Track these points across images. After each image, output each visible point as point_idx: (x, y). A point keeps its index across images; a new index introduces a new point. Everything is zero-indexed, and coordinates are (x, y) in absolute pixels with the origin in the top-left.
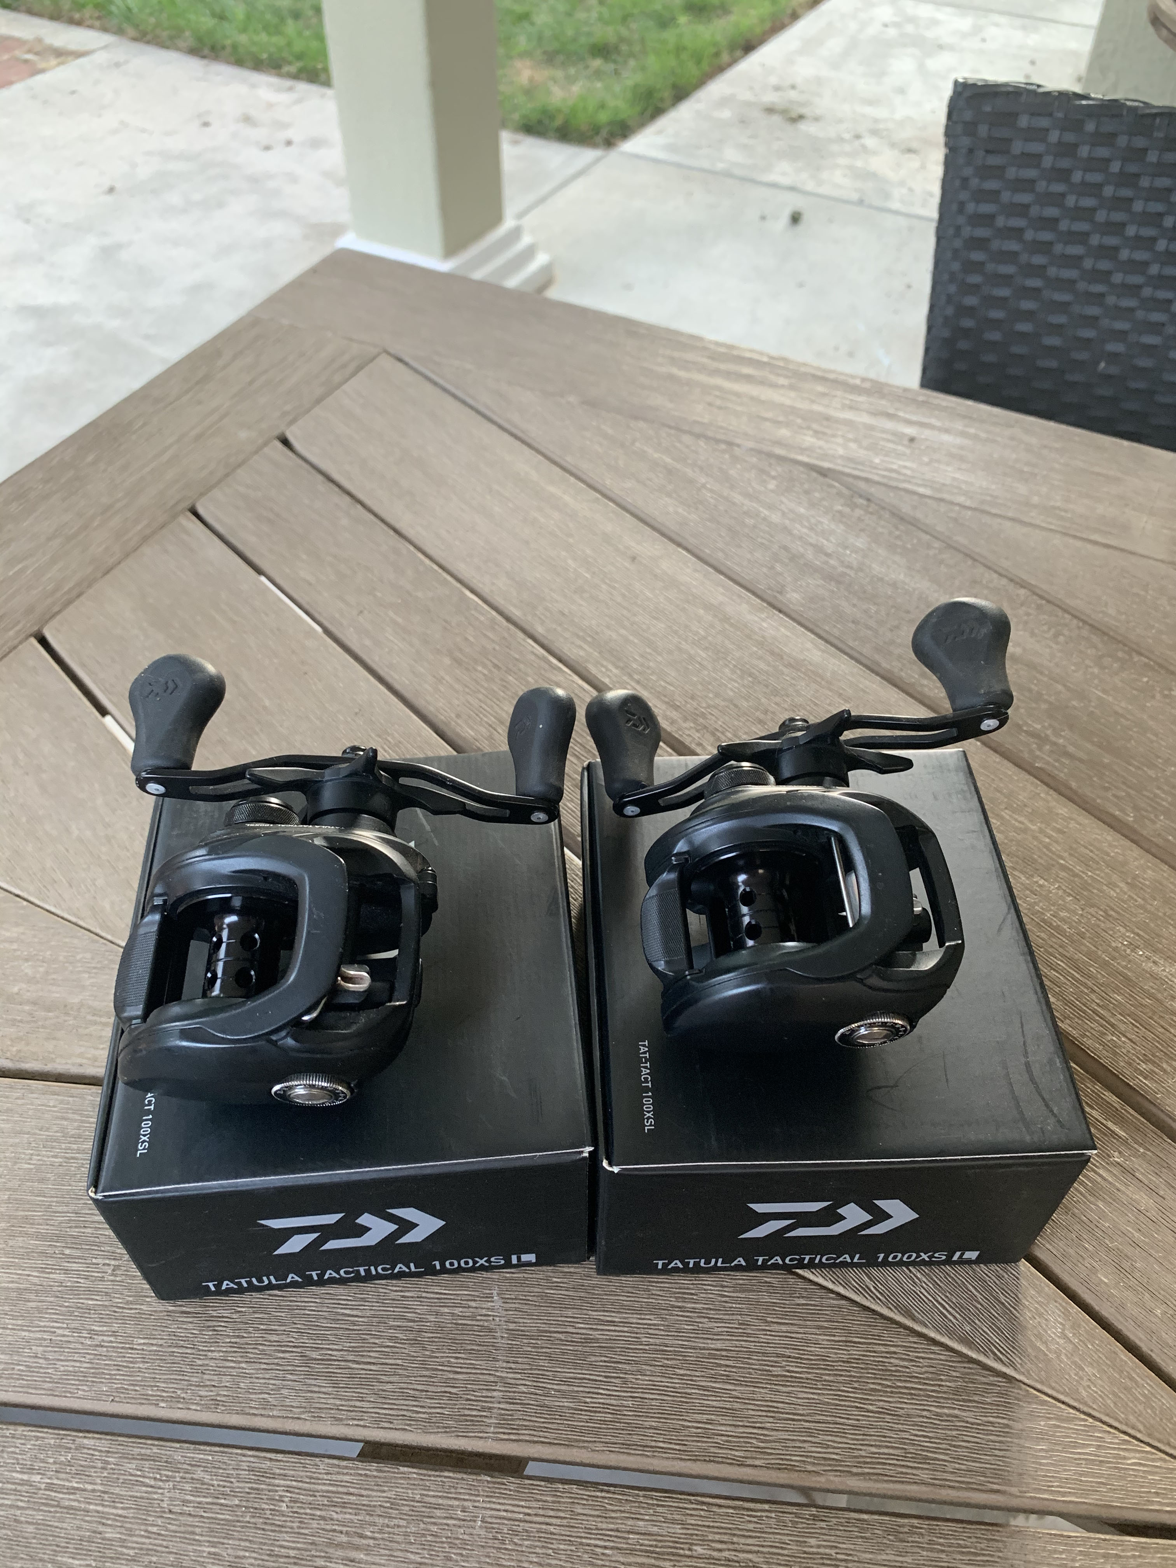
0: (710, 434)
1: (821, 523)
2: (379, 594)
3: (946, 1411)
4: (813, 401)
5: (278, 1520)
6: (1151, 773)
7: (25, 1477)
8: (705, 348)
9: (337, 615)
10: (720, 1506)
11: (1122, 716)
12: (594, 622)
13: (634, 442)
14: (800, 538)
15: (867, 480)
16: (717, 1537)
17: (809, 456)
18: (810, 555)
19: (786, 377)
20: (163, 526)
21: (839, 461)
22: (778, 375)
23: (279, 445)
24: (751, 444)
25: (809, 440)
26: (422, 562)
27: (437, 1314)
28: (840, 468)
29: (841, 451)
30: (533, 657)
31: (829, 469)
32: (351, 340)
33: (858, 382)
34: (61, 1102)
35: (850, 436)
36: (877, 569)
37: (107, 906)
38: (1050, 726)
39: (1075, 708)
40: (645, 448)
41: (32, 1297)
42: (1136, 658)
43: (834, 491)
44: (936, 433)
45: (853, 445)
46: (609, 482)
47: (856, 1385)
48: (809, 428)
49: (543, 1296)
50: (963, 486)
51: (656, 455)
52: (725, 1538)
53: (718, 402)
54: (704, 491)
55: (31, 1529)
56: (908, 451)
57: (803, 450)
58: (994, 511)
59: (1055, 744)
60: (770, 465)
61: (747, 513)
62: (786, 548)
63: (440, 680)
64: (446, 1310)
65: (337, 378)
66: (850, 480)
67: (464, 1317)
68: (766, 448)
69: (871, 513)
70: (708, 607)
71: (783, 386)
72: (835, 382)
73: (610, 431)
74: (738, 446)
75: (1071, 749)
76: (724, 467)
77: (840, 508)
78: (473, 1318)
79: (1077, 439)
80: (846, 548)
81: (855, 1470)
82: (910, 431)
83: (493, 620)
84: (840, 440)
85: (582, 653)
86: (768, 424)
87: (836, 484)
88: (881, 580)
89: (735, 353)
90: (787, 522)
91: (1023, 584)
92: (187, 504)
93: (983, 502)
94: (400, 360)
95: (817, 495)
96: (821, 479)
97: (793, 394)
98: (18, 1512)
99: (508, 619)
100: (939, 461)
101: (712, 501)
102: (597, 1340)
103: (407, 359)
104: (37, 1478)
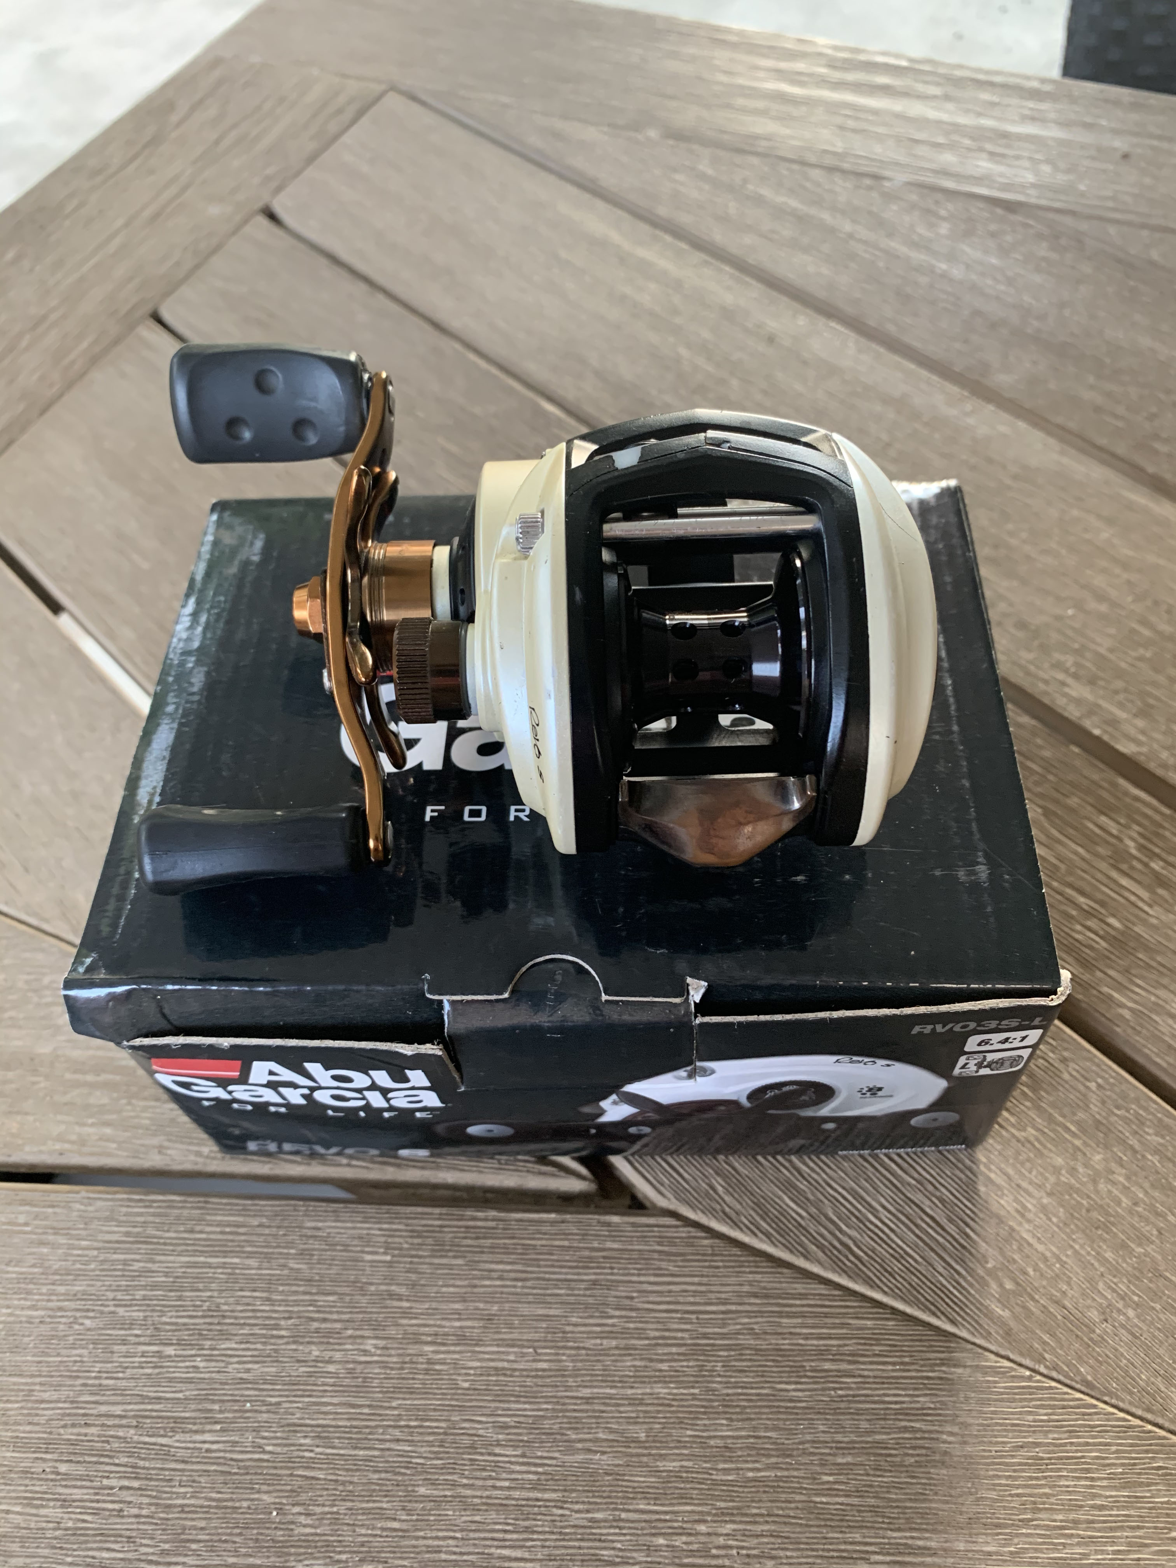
0: (846, 166)
1: (1022, 275)
4: (980, 115)
8: (820, 54)
13: (745, 183)
14: (996, 297)
17: (989, 187)
18: (1014, 319)
19: (938, 84)
20: (117, 341)
22: (926, 83)
23: (263, 221)
24: (905, 176)
25: (983, 165)
26: (476, 365)
28: (1033, 201)
29: (1030, 178)
31: (1018, 203)
32: (345, 76)
33: (1035, 84)
35: (1039, 156)
36: (1112, 333)
40: (762, 191)
43: (1031, 231)
45: (1045, 169)
46: (719, 238)
48: (981, 150)
51: (779, 200)
54: (853, 243)
56: (1122, 172)
57: (979, 180)
60: (937, 202)
61: (917, 269)
62: (979, 313)
65: (333, 127)
66: (1051, 215)
68: (928, 181)
69: (1089, 259)
71: (935, 97)
72: (1004, 86)
73: (710, 171)
74: (888, 179)
76: (875, 208)
77: (1044, 254)
82: (1120, 144)
84: (1025, 163)
86: (923, 148)
87: (1033, 222)
88: (1121, 348)
89: (862, 57)
90: (975, 277)
92: (148, 308)
94: (414, 98)
95: (1009, 238)
96: (1010, 216)
97: (950, 106)
101: (866, 255)
103: (423, 96)
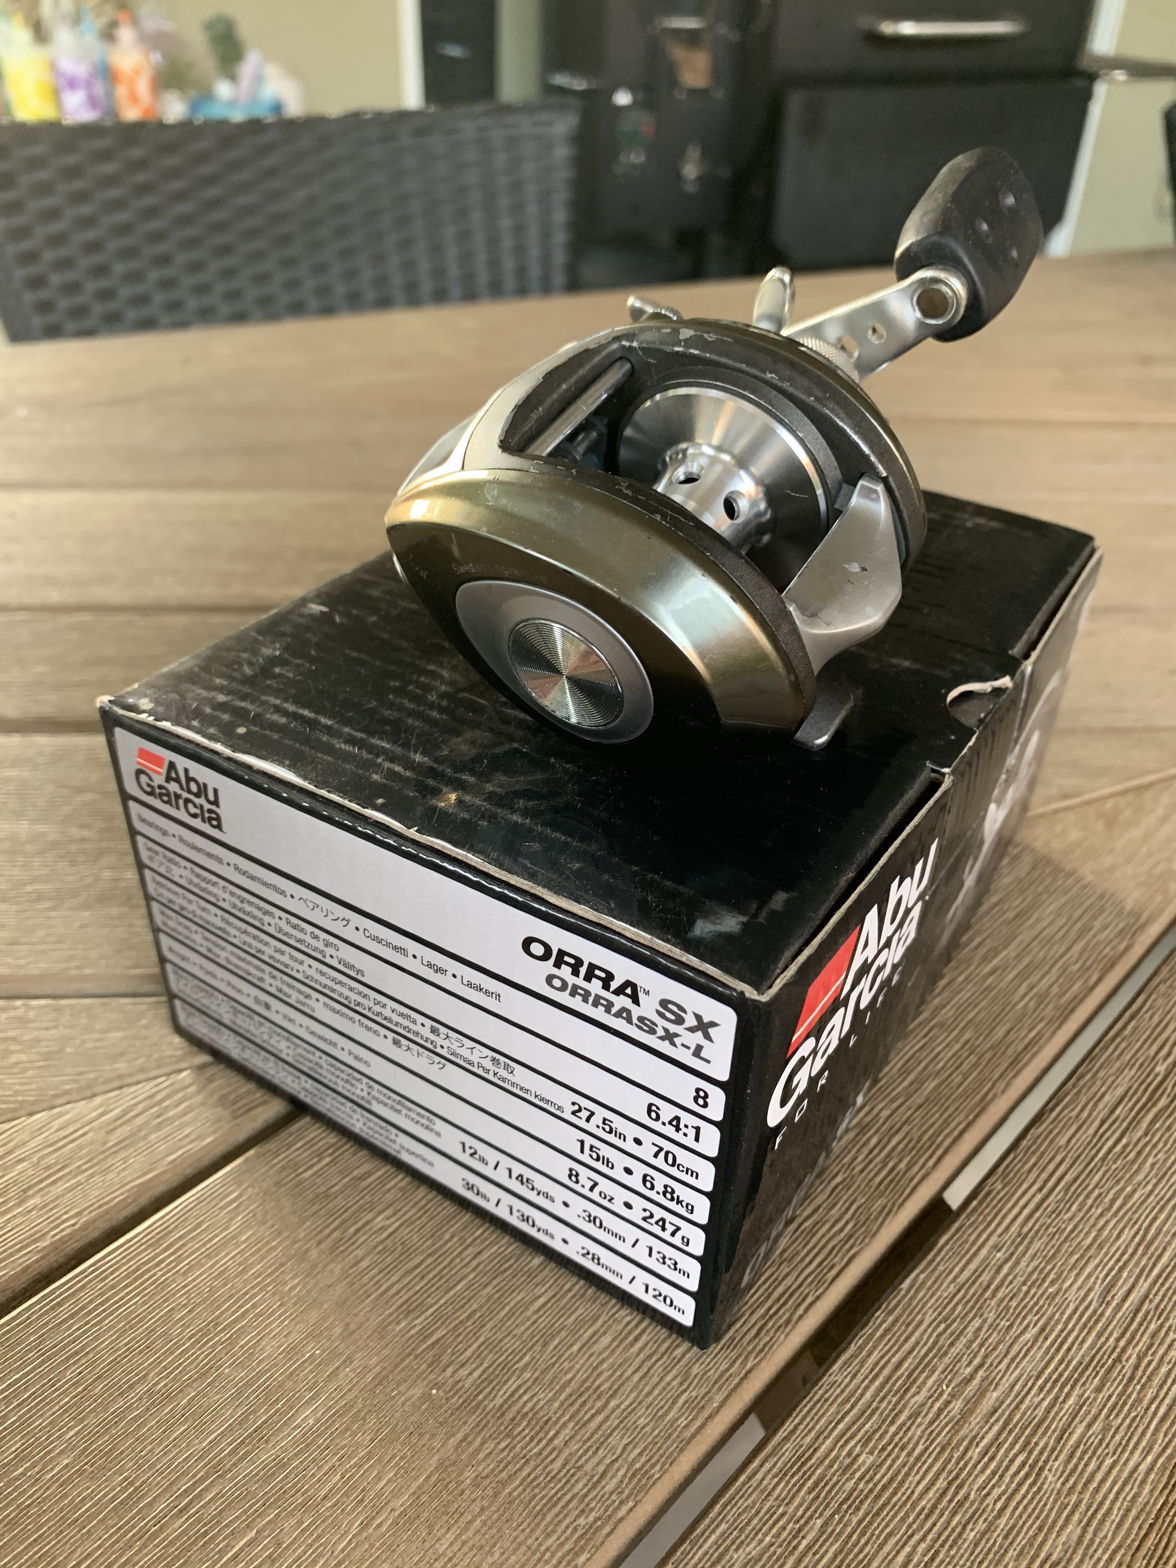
5: (882, 1477)
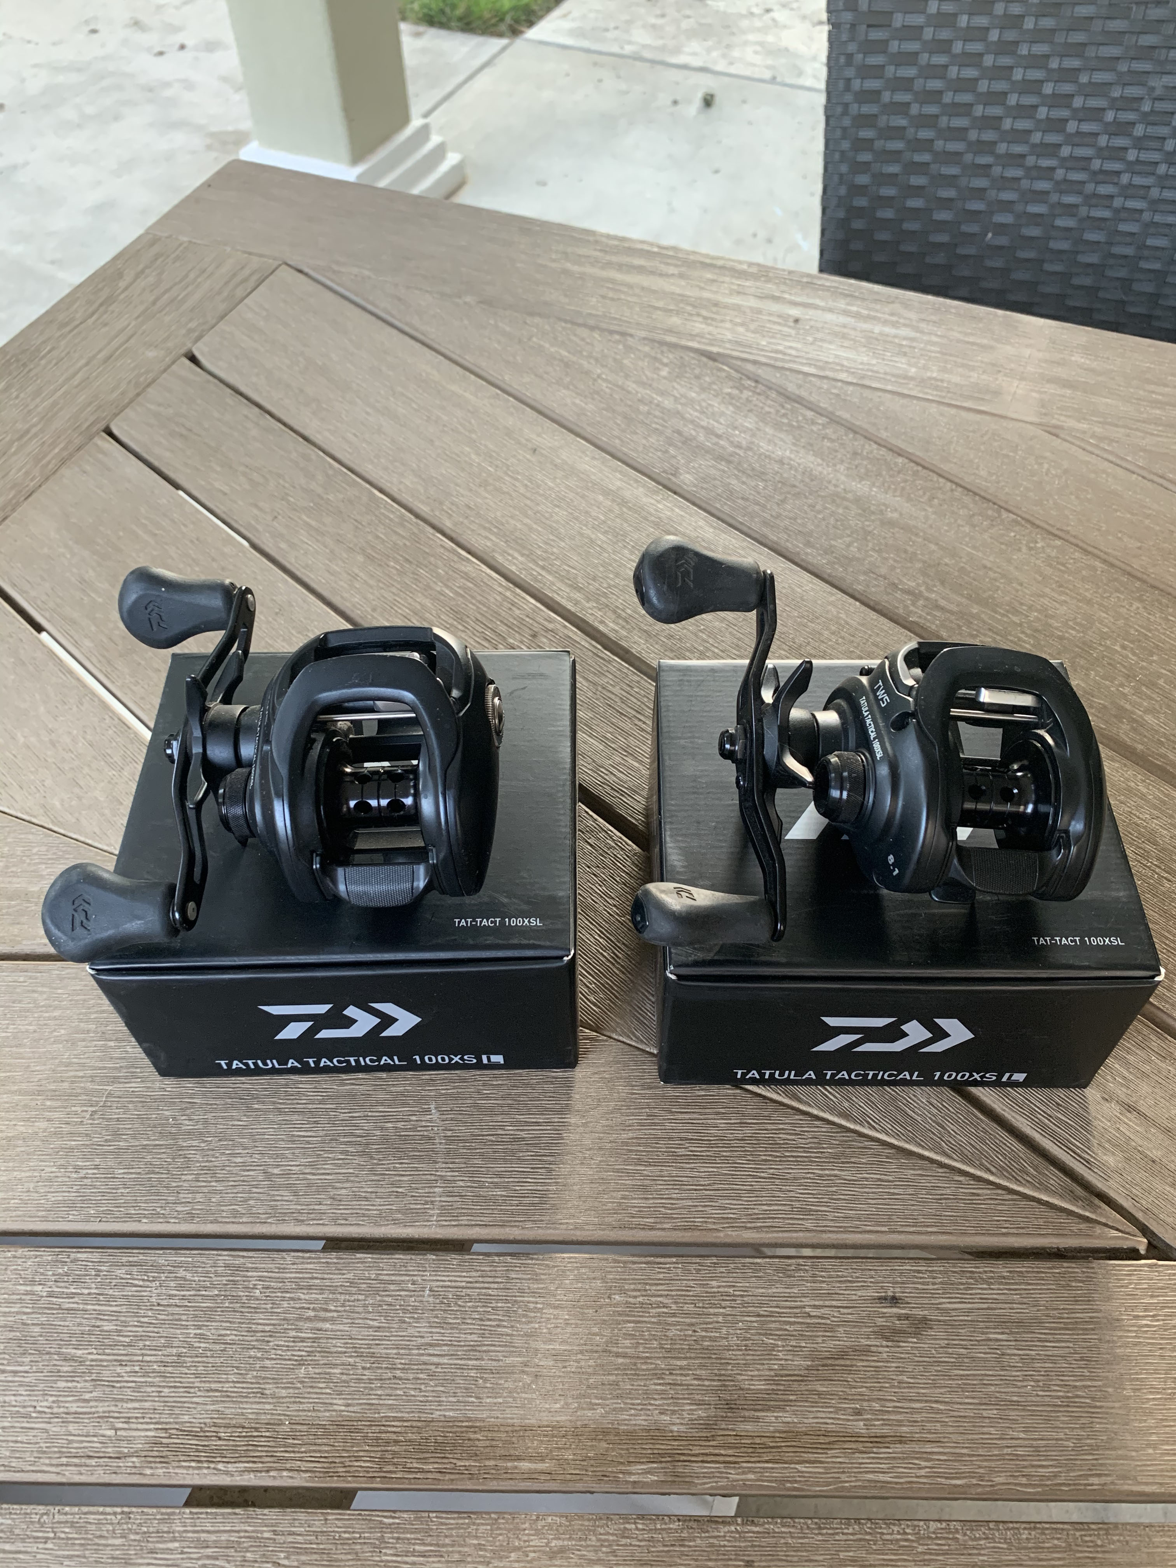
0: (605, 326)
1: (712, 406)
2: (292, 499)
3: (827, 1172)
4: (703, 289)
5: (253, 1303)
6: (1016, 619)
7: (29, 1288)
8: (597, 242)
9: (253, 522)
10: (634, 1263)
11: (990, 569)
12: (499, 514)
13: (530, 339)
14: (692, 422)
15: (755, 362)
16: (632, 1287)
17: (699, 342)
18: (701, 437)
19: (676, 266)
20: (79, 449)
21: (728, 345)
22: (668, 264)
23: (187, 362)
24: (643, 334)
25: (699, 326)
26: (331, 466)
27: (382, 1128)
28: (729, 352)
29: (729, 336)
30: (442, 550)
31: (718, 354)
32: (250, 254)
33: (745, 267)
34: (30, 978)
35: (738, 320)
36: (764, 447)
37: (57, 804)
38: (924, 582)
39: (946, 565)
40: (542, 343)
41: (20, 1142)
42: (1005, 515)
43: (724, 374)
44: (820, 312)
45: (741, 329)
46: (508, 378)
47: (750, 1158)
48: (698, 315)
49: (475, 1106)
50: (845, 363)
51: (553, 350)
52: (639, 1287)
53: (611, 294)
54: (600, 381)
55: (37, 1329)
56: (793, 332)
57: (693, 337)
58: (874, 385)
59: (927, 599)
60: (662, 352)
61: (640, 401)
62: (679, 433)
63: (355, 577)
64: (390, 1125)
65: (240, 293)
66: (739, 363)
67: (406, 1130)
68: (658, 337)
69: (759, 394)
70: (606, 493)
71: (673, 275)
72: (722, 268)
73: (508, 329)
74: (631, 336)
75: (943, 603)
76: (618, 357)
77: (729, 390)
78: (414, 1129)
79: (953, 311)
80: (736, 428)
81: (749, 1225)
82: (795, 312)
83: (402, 517)
84: (728, 325)
85: (489, 544)
86: (659, 312)
87: (726, 368)
88: (769, 457)
89: (627, 244)
90: (679, 407)
91: (900, 453)
92: (102, 425)
93: (863, 377)
94: (300, 271)
95: (707, 379)
96: (711, 363)
97: (683, 283)
98: (24, 1317)
99: (417, 516)
100: (822, 340)
101: (608, 390)
102: (523, 1139)
103: (306, 270)
104: (40, 1288)
